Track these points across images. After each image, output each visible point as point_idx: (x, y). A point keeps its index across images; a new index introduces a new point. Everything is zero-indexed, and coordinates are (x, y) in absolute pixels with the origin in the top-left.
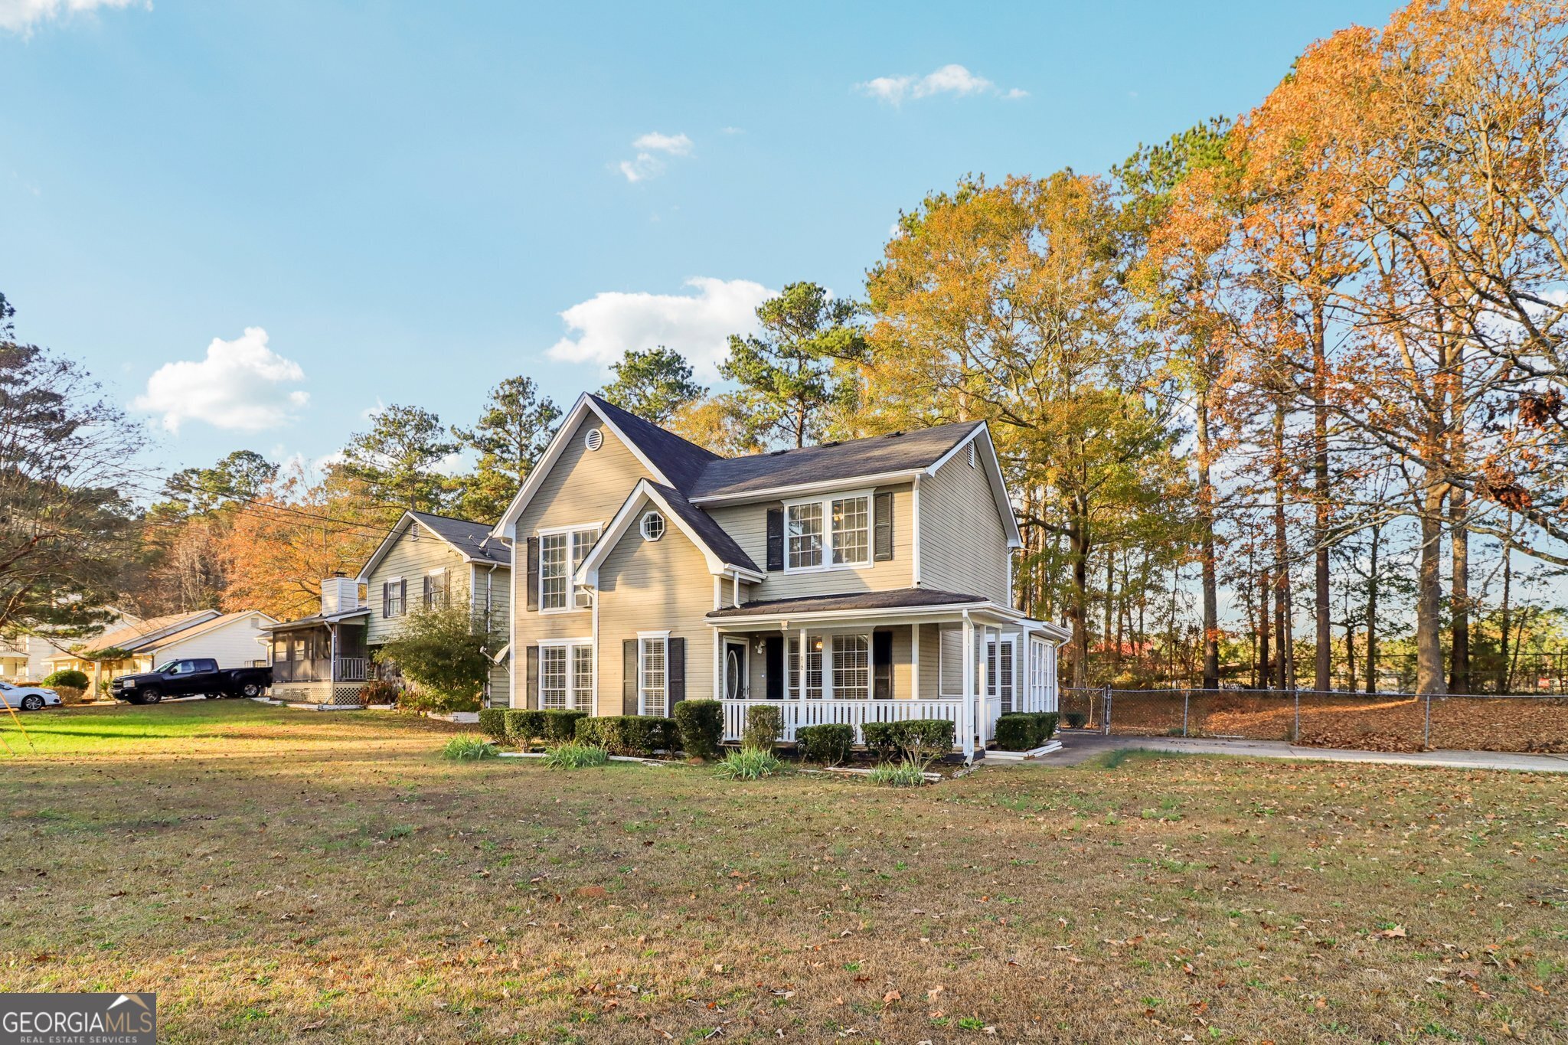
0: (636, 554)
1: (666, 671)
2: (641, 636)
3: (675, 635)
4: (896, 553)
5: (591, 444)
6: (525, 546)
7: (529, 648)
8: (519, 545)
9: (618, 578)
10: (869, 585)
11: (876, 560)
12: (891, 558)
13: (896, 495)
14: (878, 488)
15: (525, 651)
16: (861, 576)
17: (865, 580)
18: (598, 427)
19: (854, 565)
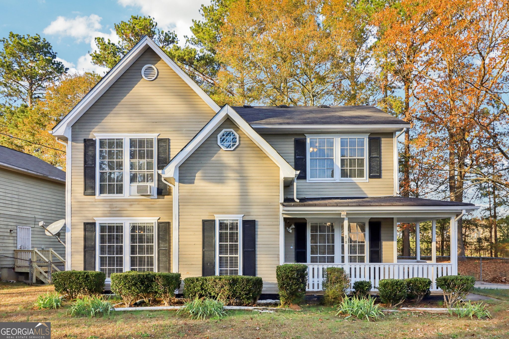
0: (213, 159)
1: (240, 243)
2: (218, 218)
3: (247, 218)
4: (383, 174)
5: (146, 75)
6: (81, 145)
7: (86, 224)
8: (74, 144)
9: (197, 175)
10: (366, 192)
11: (370, 177)
12: (379, 177)
13: (383, 139)
14: (372, 134)
15: (82, 227)
16: (361, 186)
17: (363, 189)
18: (154, 64)
19: (356, 180)
